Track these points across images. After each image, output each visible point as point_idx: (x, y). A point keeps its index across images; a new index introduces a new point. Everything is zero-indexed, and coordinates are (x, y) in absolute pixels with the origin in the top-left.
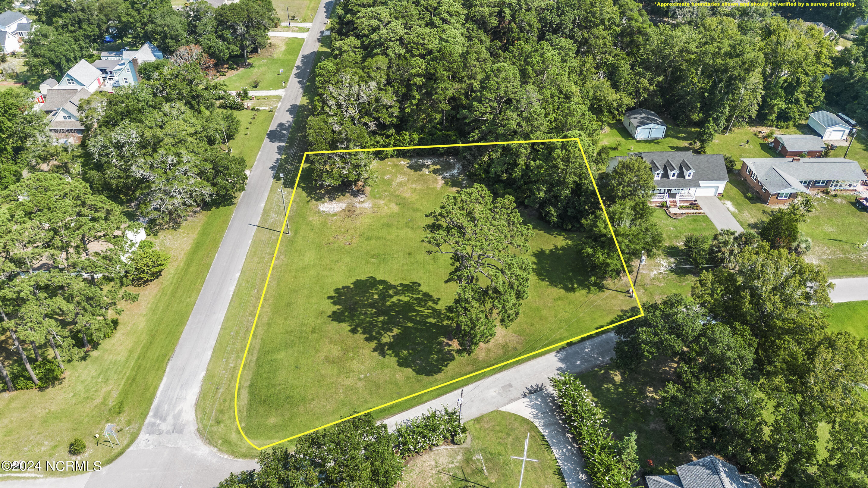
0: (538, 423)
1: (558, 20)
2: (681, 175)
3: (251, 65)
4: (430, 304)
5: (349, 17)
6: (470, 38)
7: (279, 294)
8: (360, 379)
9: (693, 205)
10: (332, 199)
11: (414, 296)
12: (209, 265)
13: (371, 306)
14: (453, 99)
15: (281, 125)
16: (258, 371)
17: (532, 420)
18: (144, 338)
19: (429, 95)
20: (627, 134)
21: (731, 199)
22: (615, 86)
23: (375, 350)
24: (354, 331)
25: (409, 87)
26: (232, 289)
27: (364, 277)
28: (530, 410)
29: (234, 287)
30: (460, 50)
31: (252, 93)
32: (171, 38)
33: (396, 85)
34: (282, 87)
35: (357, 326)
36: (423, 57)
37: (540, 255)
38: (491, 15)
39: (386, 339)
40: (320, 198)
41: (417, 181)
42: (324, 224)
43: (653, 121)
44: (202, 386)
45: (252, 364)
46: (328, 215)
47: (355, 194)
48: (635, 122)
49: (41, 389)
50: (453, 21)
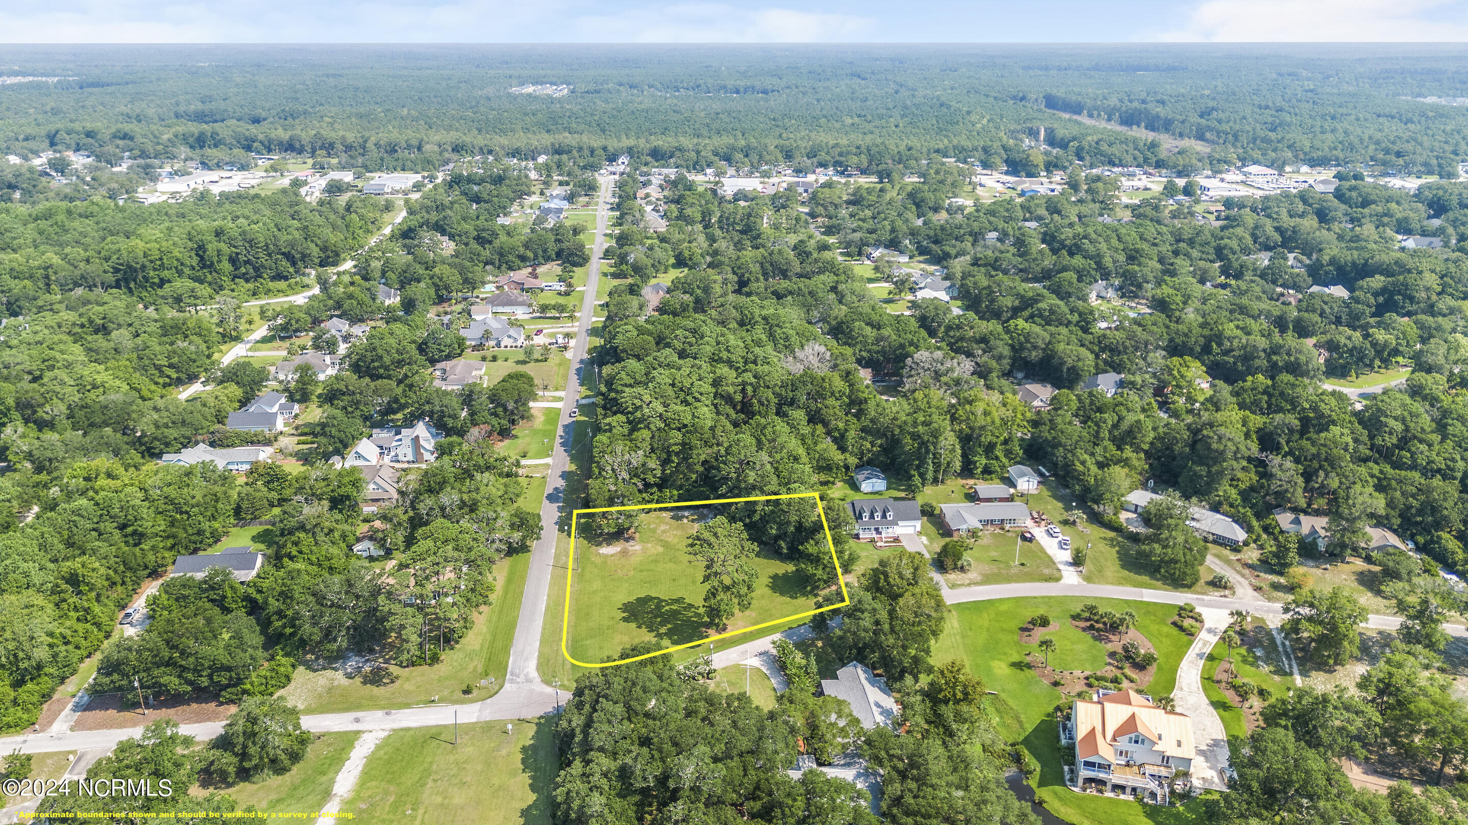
0: (763, 669)
1: (791, 394)
2: (884, 516)
3: (516, 437)
4: (692, 610)
5: (613, 395)
6: (718, 413)
7: (579, 608)
9: (896, 540)
10: (609, 544)
11: (681, 605)
12: (522, 593)
13: (650, 612)
14: (705, 463)
15: (556, 489)
17: (760, 668)
18: (489, 637)
19: (685, 459)
20: (855, 487)
21: (927, 535)
22: (842, 449)
23: (655, 637)
24: (639, 627)
25: (669, 453)
26: (543, 607)
27: (643, 596)
28: (758, 663)
29: (544, 605)
30: (710, 423)
31: (523, 462)
32: (449, 416)
33: (658, 452)
34: (548, 456)
35: (641, 624)
36: (679, 429)
37: (775, 577)
38: (735, 392)
39: (663, 630)
40: (599, 544)
41: (677, 528)
42: (605, 563)
43: (878, 477)
46: (607, 556)
47: (627, 540)
48: (860, 477)
49: (430, 665)
50: (703, 399)
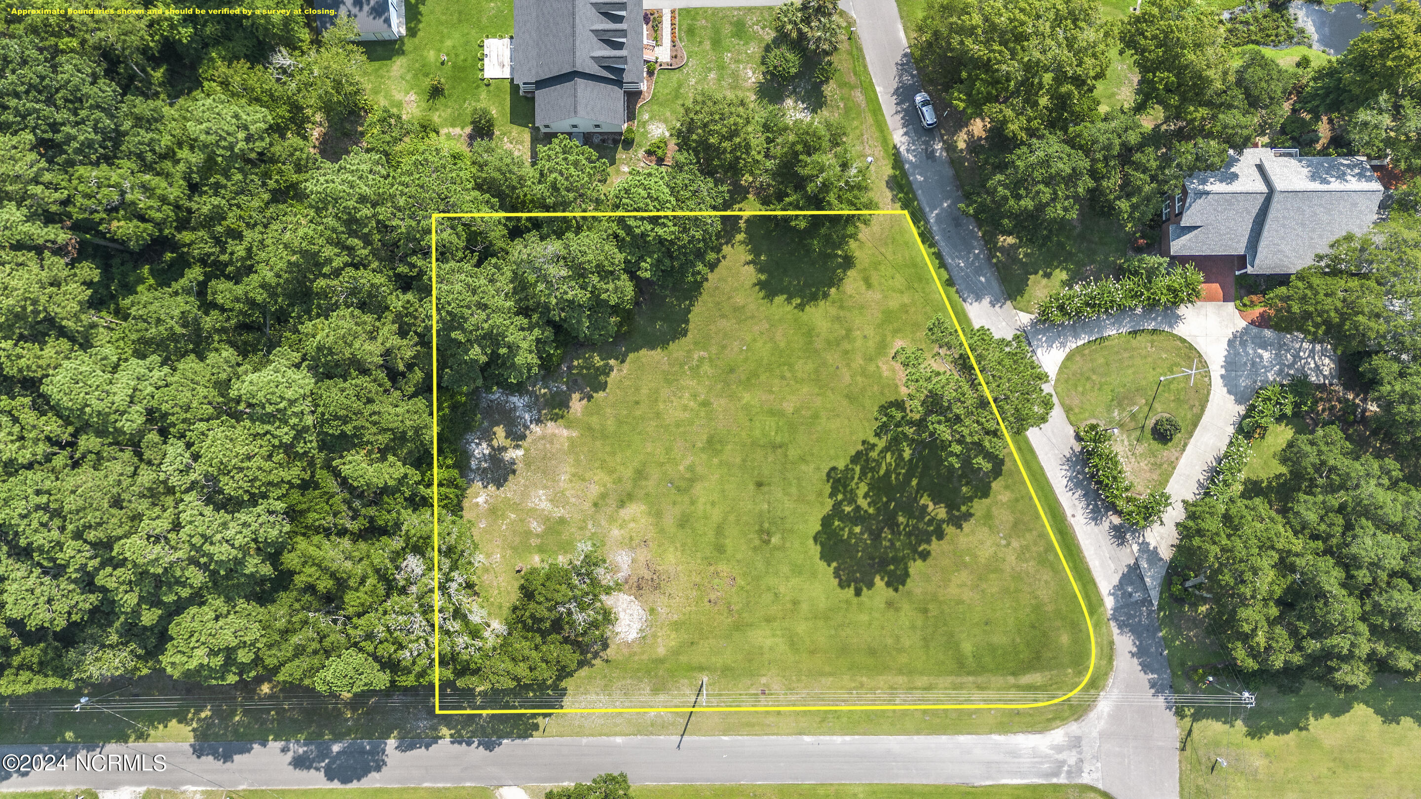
0: (1072, 345)
4: (874, 454)
7: (850, 669)
8: (1009, 544)
11: (857, 476)
13: (876, 536)
16: (991, 671)
17: (1067, 350)
23: (960, 527)
24: (925, 556)
26: (838, 739)
27: (816, 549)
28: (1054, 351)
29: (835, 738)
35: (915, 551)
39: (941, 512)
42: (677, 626)
44: (1015, 733)
45: (980, 680)
